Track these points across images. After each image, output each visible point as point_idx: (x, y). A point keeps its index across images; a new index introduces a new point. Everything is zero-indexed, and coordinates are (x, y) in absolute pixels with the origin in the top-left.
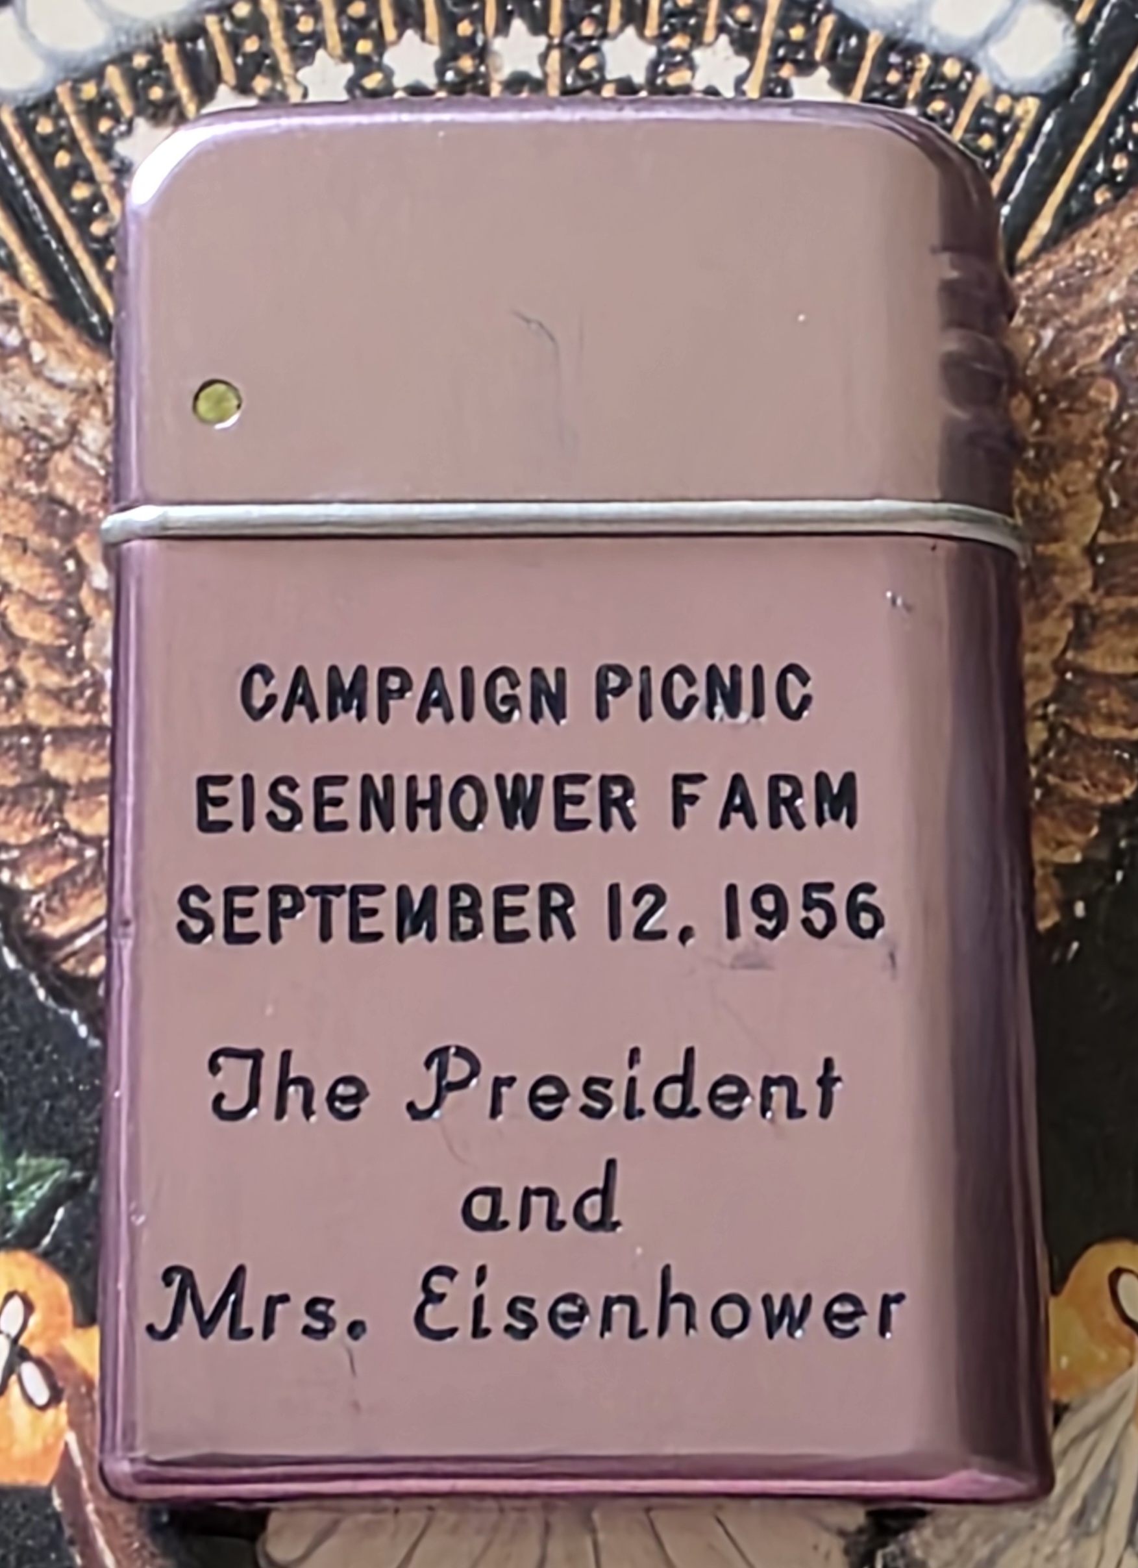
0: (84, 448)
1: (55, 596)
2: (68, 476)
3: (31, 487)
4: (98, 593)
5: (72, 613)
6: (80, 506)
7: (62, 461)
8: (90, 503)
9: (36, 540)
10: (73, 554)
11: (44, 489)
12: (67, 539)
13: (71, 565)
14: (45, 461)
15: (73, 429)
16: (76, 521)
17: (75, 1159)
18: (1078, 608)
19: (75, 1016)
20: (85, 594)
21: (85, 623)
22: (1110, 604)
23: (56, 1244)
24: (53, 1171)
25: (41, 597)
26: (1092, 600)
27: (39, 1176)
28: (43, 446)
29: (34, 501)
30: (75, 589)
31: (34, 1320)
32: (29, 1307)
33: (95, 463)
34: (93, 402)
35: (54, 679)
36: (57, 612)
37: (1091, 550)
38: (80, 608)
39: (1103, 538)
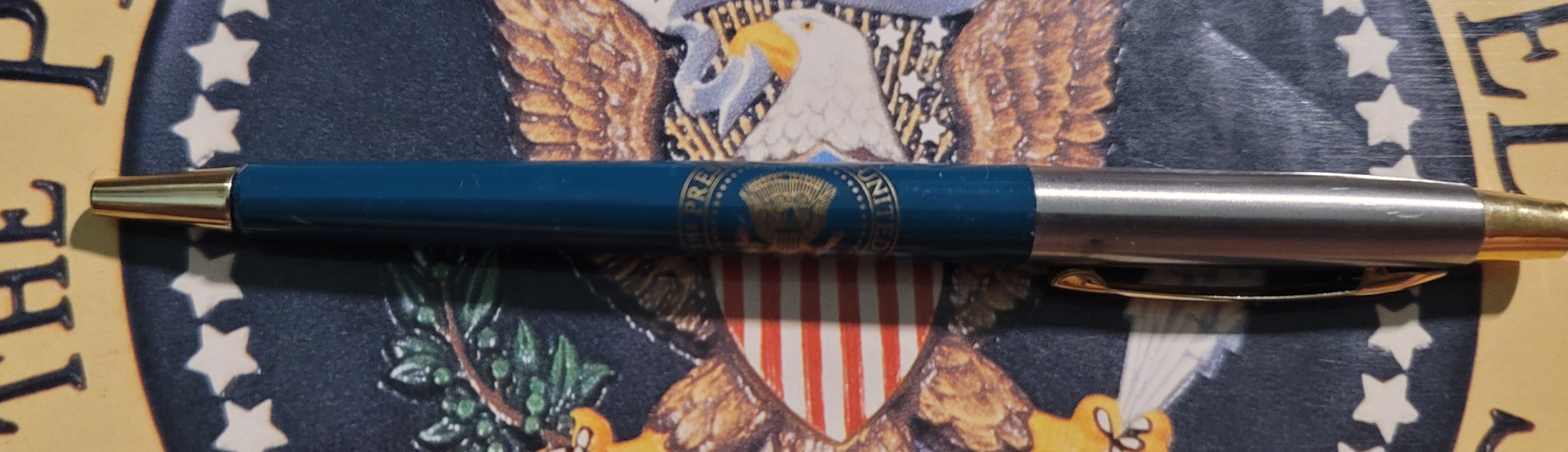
0: (606, 42)
1: (594, 108)
2: (599, 55)
3: (581, 60)
4: (613, 107)
5: (601, 116)
6: (604, 68)
7: (595, 48)
8: (609, 67)
9: (583, 83)
10: (603, 90)
11: (588, 61)
12: (599, 82)
13: (600, 95)
14: (588, 48)
15: (600, 34)
16: (602, 74)
17: (610, 364)
18: (1064, 113)
19: (609, 300)
20: (607, 108)
21: (608, 120)
22: (1078, 111)
23: (603, 404)
24: (600, 371)
25: (587, 108)
26: (1070, 110)
27: (594, 374)
28: (586, 41)
29: (583, 66)
30: (604, 104)
31: (594, 440)
32: (591, 433)
33: (610, 49)
34: (609, 22)
35: (594, 146)
36: (594, 115)
37: (1069, 88)
38: (605, 114)
39: (1073, 83)
